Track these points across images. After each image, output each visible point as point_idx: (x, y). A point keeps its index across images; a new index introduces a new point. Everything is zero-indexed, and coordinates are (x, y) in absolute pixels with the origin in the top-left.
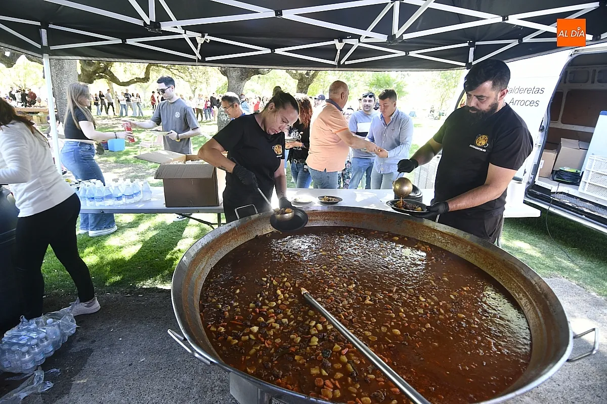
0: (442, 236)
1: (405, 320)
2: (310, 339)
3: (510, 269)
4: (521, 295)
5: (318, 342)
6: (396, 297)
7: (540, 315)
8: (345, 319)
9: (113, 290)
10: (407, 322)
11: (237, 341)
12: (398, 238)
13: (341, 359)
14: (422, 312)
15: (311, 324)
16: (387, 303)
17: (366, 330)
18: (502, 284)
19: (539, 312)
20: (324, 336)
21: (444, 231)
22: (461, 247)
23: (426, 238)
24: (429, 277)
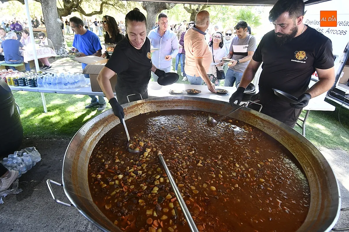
0: (261, 121)
1: (221, 180)
2: (153, 188)
3: (305, 149)
4: (309, 169)
5: (158, 191)
6: (219, 162)
7: (319, 186)
8: (181, 175)
9: (65, 138)
10: (222, 182)
11: (106, 185)
12: (232, 121)
13: (169, 206)
14: (235, 175)
15: (156, 177)
16: (212, 166)
17: (192, 185)
18: (297, 159)
19: (319, 183)
20: (162, 187)
21: (264, 118)
22: (273, 130)
23: (251, 122)
24: (246, 150)
